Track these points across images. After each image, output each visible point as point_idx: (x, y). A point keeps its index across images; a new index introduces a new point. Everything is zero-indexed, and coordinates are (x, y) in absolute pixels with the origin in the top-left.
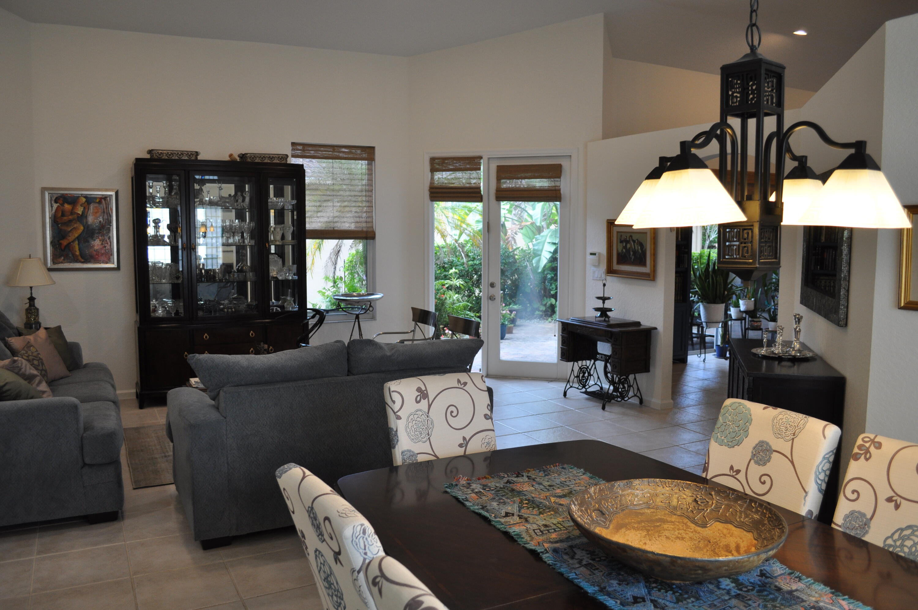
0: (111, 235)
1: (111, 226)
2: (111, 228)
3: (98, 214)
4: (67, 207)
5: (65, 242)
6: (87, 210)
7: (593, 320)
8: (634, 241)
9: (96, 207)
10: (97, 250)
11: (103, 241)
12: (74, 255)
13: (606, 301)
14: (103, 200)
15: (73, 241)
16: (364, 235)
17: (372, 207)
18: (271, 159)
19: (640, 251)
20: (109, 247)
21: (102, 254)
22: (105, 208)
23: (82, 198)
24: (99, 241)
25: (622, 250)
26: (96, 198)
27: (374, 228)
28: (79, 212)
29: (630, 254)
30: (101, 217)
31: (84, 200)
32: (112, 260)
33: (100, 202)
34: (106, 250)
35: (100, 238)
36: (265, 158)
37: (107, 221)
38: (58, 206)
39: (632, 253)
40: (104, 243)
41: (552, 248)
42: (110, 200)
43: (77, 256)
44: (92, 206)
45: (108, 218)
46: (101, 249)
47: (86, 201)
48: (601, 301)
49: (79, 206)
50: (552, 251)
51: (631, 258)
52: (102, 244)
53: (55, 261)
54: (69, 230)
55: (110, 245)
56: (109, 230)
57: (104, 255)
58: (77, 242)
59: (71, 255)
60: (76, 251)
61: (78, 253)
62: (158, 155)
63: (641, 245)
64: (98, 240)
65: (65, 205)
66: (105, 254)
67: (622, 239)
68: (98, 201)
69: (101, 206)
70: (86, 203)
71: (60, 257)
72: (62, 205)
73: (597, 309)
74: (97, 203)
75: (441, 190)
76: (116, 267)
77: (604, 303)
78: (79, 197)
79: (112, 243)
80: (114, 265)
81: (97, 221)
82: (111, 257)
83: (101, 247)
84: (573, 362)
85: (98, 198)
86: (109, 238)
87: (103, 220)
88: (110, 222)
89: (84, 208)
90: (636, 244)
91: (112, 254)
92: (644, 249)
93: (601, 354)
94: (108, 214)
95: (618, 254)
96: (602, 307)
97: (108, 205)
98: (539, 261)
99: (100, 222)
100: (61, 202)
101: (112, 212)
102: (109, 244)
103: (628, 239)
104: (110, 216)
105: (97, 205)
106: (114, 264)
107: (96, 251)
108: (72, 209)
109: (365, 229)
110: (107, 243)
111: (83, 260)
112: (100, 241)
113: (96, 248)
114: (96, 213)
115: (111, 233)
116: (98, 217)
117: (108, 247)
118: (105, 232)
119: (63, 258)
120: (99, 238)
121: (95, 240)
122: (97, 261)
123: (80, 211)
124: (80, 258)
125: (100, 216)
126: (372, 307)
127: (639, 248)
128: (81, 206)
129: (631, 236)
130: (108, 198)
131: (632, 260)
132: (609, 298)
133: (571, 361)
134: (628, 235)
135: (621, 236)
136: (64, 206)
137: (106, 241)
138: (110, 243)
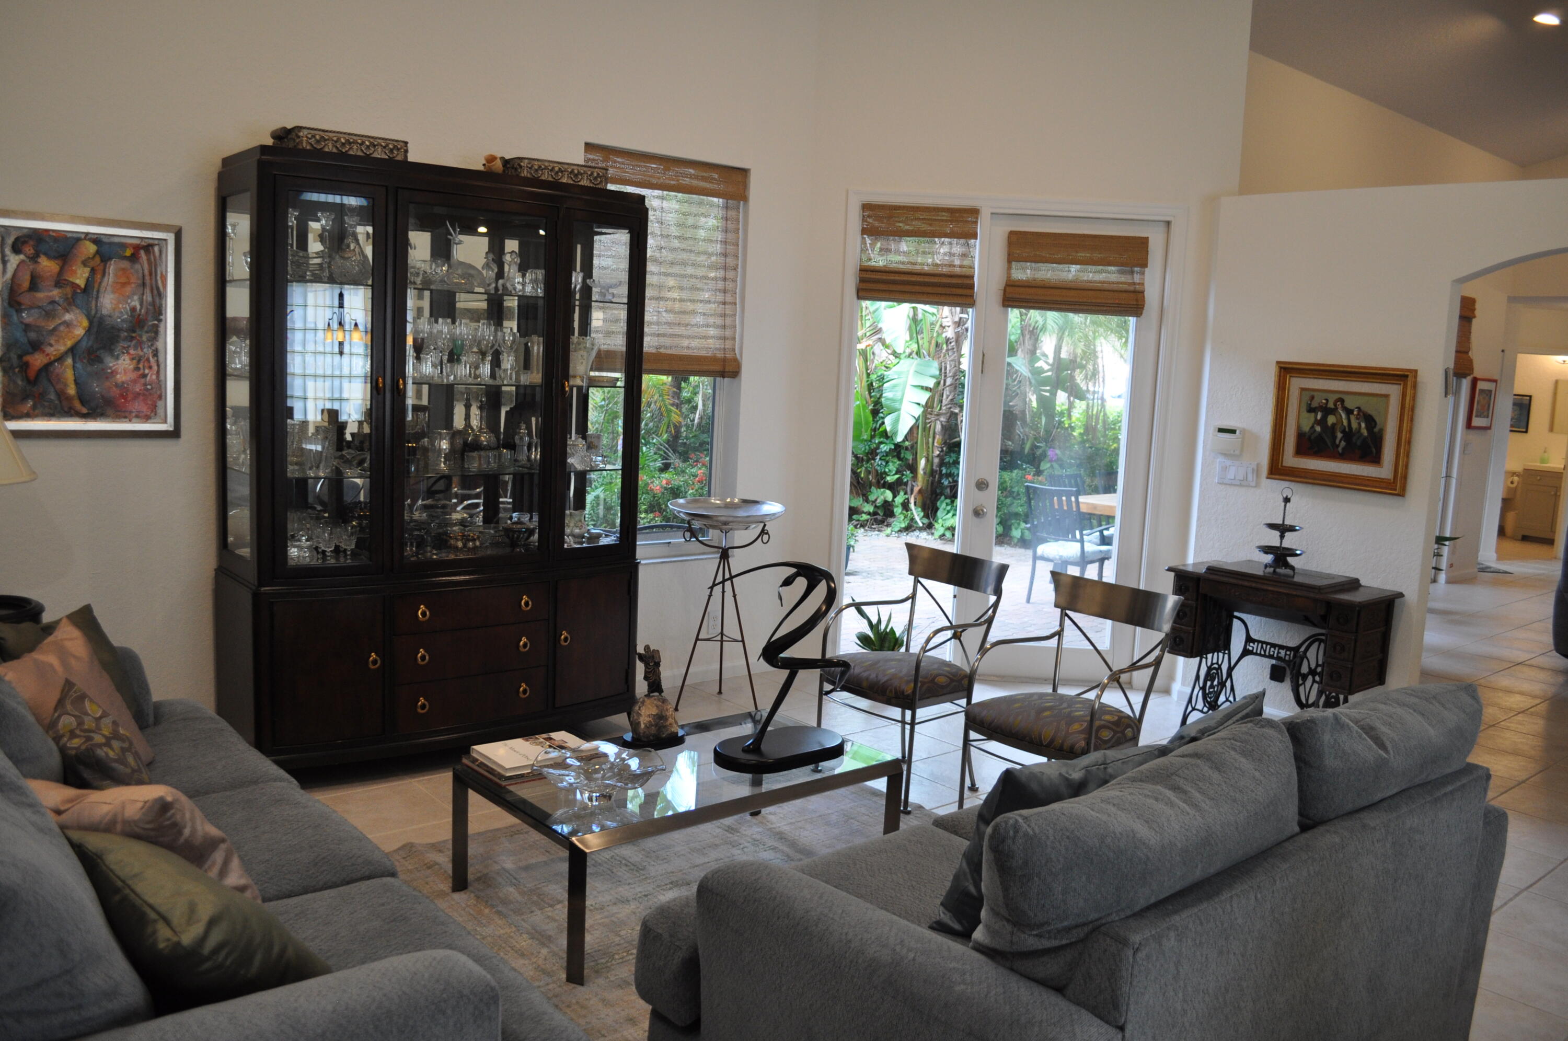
0: (159, 345)
1: (160, 321)
2: (161, 329)
3: (128, 290)
4: (47, 265)
5: (37, 360)
6: (99, 276)
7: (1260, 572)
8: (1349, 412)
9: (123, 270)
10: (123, 383)
11: (139, 361)
12: (61, 395)
13: (1287, 534)
14: (142, 253)
15: (60, 359)
16: (718, 368)
17: (735, 304)
18: (576, 175)
19: (1365, 432)
20: (154, 377)
21: (137, 395)
22: (146, 272)
23: (88, 243)
24: (128, 361)
25: (1313, 427)
26: (123, 246)
27: (737, 351)
28: (78, 282)
29: (1335, 437)
30: (136, 297)
31: (92, 248)
32: (160, 411)
33: (134, 258)
34: (145, 385)
35: (132, 352)
36: (562, 172)
37: (151, 308)
38: (22, 262)
39: (1339, 435)
40: (141, 366)
41: (924, 397)
42: (160, 252)
43: (69, 399)
44: (112, 267)
45: (154, 301)
46: (135, 381)
47: (97, 252)
48: (1277, 533)
49: (79, 263)
50: (923, 402)
51: (1338, 446)
52: (137, 369)
53: (10, 411)
54: (51, 328)
55: (158, 372)
56: (155, 333)
57: (141, 398)
58: (69, 361)
59: (52, 396)
60: (66, 385)
61: (72, 391)
62: (312, 141)
63: (1370, 420)
64: (126, 357)
65: (40, 260)
66: (144, 395)
67: (1315, 404)
68: (128, 253)
69: (137, 266)
70: (98, 259)
71: (25, 398)
72: (34, 258)
73: (1267, 550)
74: (125, 258)
75: (884, 277)
76: (171, 429)
77: (1282, 537)
78: (78, 240)
79: (162, 366)
80: (168, 426)
81: (125, 308)
82: (160, 404)
83: (133, 376)
84: (1198, 659)
85: (131, 245)
86: (156, 354)
87: (141, 304)
88: (158, 312)
89: (93, 271)
90: (1352, 418)
91: (162, 397)
92: (1376, 430)
93: (1259, 642)
94: (155, 292)
95: (1301, 436)
96: (1278, 545)
97: (155, 267)
98: (897, 421)
99: (133, 309)
100: (29, 250)
101: (165, 286)
102: (155, 368)
103: (1331, 405)
104: (159, 294)
105: (125, 264)
106: (165, 422)
107: (121, 386)
108: (60, 273)
109: (720, 355)
110: (150, 368)
111: (85, 411)
112: (133, 359)
113: (120, 378)
114: (124, 285)
115: (161, 340)
116: (128, 297)
117: (151, 377)
118: (144, 338)
119: (30, 403)
120: (128, 353)
121: (117, 358)
122: (120, 414)
123: (80, 277)
124: (78, 405)
125: (134, 294)
126: (767, 533)
127: (1363, 425)
128: (84, 264)
129: (1342, 401)
130: (156, 249)
131: (1340, 449)
132: (1292, 529)
133: (1196, 657)
134: (1332, 398)
135: (1312, 398)
136: (36, 262)
137: (148, 360)
138: (158, 366)
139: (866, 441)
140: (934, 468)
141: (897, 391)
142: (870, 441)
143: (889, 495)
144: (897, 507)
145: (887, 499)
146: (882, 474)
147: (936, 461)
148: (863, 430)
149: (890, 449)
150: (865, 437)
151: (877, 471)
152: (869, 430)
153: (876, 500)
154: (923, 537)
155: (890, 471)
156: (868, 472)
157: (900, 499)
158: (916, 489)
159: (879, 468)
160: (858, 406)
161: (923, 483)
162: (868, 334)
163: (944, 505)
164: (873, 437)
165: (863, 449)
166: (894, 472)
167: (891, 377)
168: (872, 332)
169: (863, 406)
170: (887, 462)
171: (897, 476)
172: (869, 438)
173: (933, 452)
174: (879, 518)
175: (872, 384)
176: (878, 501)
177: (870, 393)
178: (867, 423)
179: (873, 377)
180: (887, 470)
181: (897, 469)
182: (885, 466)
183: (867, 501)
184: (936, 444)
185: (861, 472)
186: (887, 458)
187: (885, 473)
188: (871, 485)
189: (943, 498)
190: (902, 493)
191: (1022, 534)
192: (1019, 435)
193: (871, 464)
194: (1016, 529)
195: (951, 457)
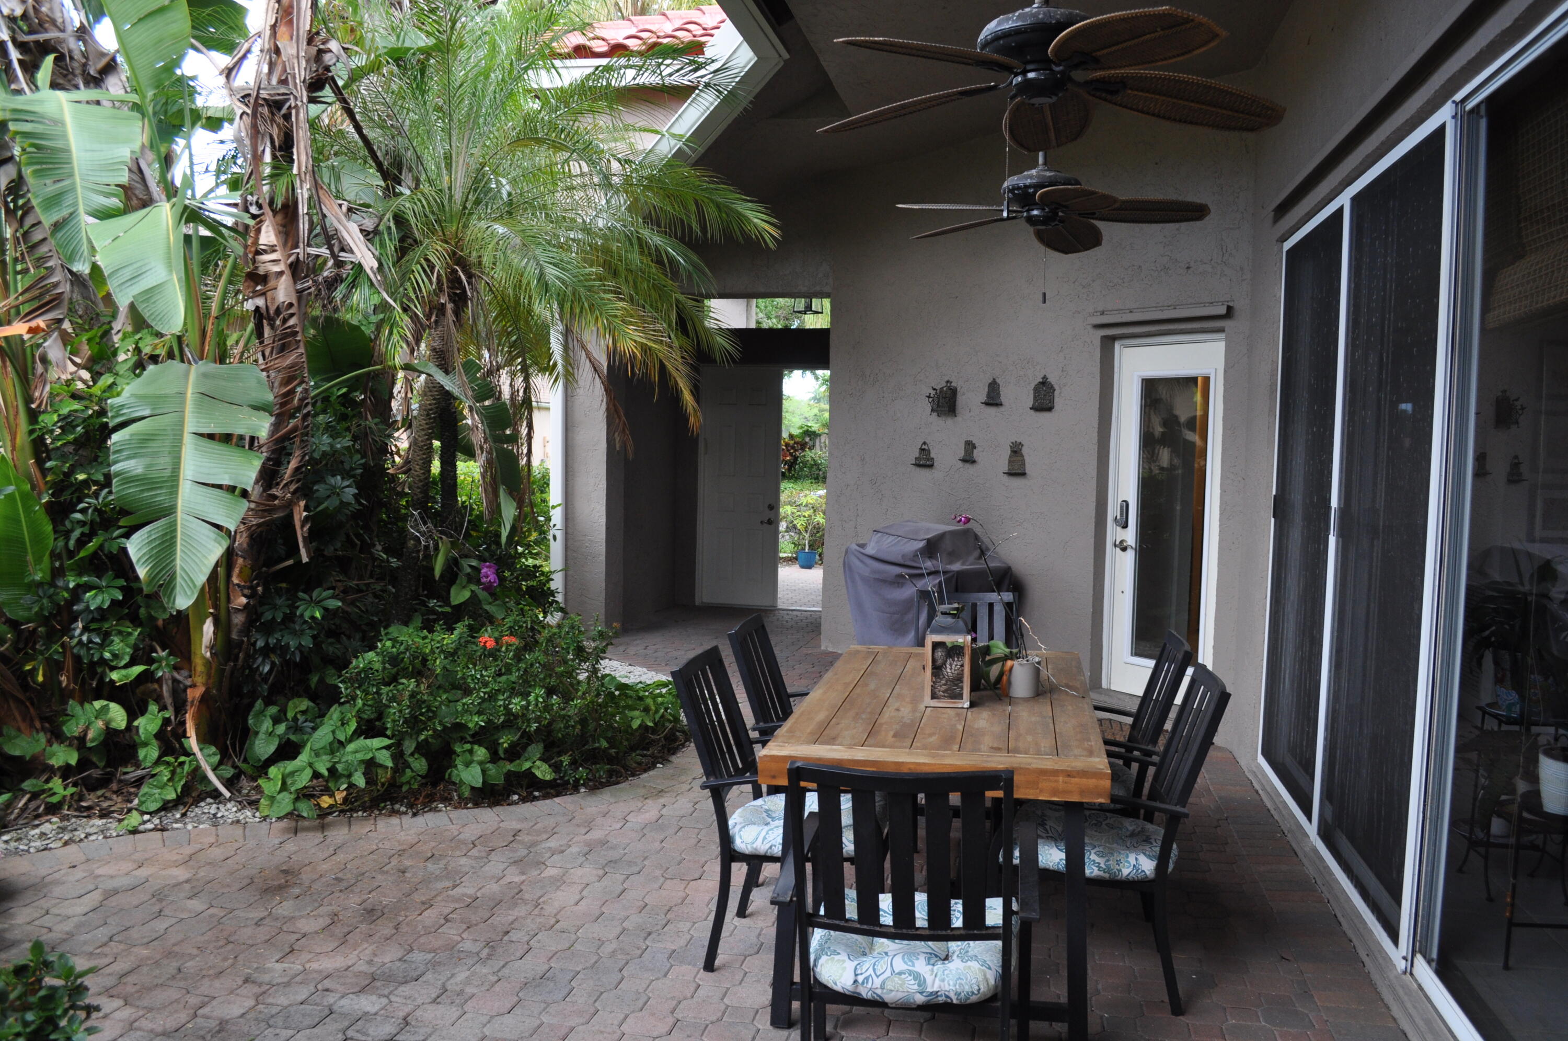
139: (40, 584)
140: (234, 636)
141: (155, 454)
142: (52, 584)
143: (117, 715)
144: (145, 744)
145: (114, 725)
146: (93, 664)
147: (238, 619)
148: (30, 557)
149: (114, 602)
150: (38, 577)
151: (77, 659)
152: (46, 559)
153: (85, 732)
154: (231, 817)
155: (115, 656)
156: (54, 667)
157: (148, 724)
158: (194, 694)
159: (83, 652)
160: (10, 497)
161: (209, 676)
162: (25, 309)
163: (267, 725)
164: (57, 573)
165: (36, 609)
166: (127, 659)
167: (128, 413)
168: (36, 304)
169: (25, 497)
170: (106, 636)
171: (138, 669)
172: (48, 578)
173: (228, 600)
174: (95, 773)
175: (41, 439)
176: (90, 735)
177: (40, 463)
178: (37, 538)
179: (49, 419)
180: (107, 655)
181: (136, 648)
182: (102, 646)
183: (57, 735)
184: (235, 580)
185: (34, 671)
186: (106, 626)
187: (103, 661)
188: (65, 695)
189: (259, 704)
190: (153, 708)
191: (484, 772)
192: (417, 540)
193: (63, 645)
194: (467, 765)
195: (275, 607)
